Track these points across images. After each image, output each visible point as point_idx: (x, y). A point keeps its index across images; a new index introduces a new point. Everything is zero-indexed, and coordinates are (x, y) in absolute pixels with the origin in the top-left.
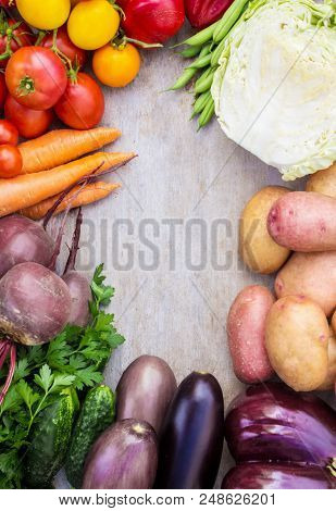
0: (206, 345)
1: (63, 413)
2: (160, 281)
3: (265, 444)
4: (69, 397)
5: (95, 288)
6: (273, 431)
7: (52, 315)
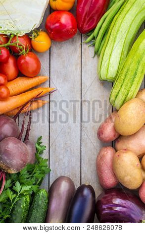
0: (86, 172)
1: (25, 203)
2: (66, 144)
3: (113, 215)
4: (28, 196)
5: (37, 146)
6: (116, 209)
7: (22, 160)
